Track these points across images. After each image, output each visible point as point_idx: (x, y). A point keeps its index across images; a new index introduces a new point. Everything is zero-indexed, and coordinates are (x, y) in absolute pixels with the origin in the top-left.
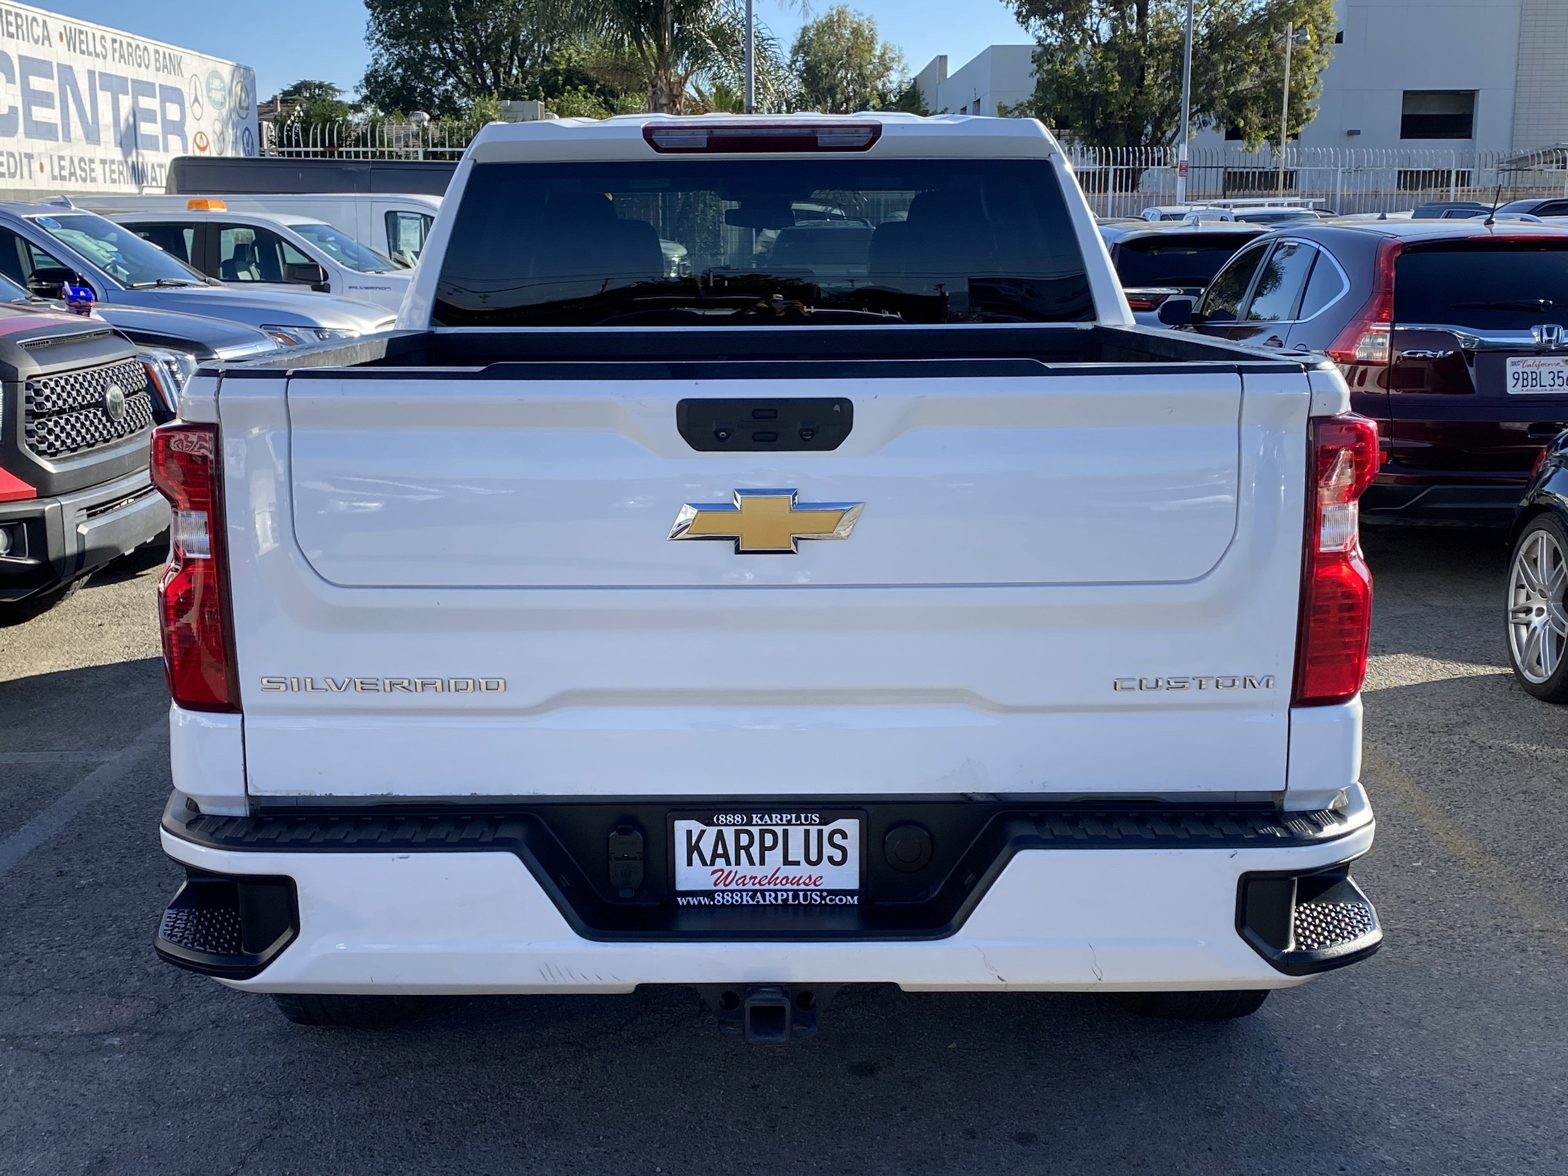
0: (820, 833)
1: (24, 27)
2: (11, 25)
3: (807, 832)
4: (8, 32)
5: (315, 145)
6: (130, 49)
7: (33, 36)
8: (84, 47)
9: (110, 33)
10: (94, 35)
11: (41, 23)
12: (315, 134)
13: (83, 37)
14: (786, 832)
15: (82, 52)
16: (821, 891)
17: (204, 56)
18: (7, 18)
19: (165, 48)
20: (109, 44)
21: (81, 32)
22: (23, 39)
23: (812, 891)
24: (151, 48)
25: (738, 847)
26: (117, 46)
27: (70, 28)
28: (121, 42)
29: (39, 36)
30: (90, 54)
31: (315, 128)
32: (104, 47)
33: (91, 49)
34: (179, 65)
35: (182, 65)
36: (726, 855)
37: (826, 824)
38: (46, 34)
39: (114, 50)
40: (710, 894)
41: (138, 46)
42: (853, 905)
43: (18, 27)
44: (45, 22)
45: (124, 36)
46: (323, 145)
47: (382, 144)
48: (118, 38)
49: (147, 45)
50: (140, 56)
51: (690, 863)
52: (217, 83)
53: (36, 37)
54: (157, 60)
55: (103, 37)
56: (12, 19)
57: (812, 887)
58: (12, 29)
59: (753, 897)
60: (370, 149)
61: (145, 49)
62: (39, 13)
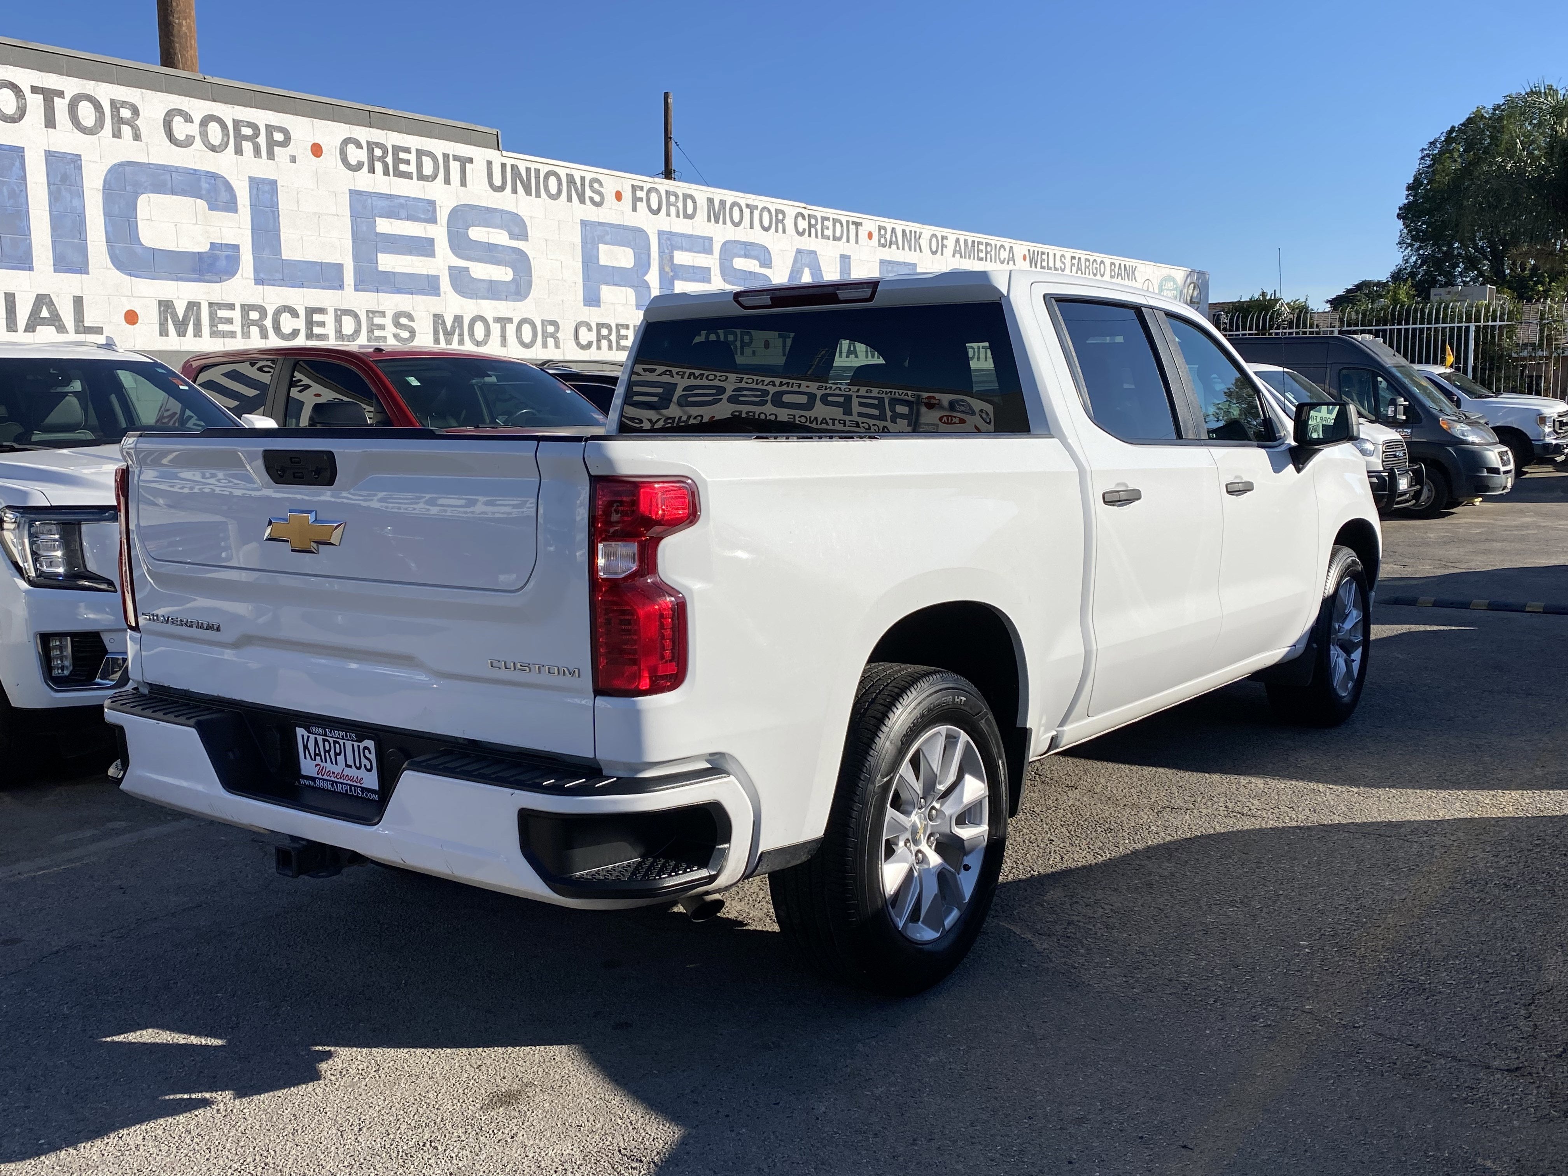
0: (359, 746)
1: (993, 253)
2: (982, 252)
3: (353, 745)
4: (978, 257)
5: (1251, 329)
6: (1087, 263)
7: (999, 258)
8: (1044, 264)
9: (1069, 253)
10: (1055, 254)
11: (1008, 249)
12: (1252, 320)
13: (1045, 257)
14: (344, 743)
15: (1042, 267)
16: (362, 788)
17: (1158, 264)
18: (978, 247)
19: (1118, 260)
20: (1068, 261)
21: (1043, 253)
22: (991, 261)
23: (358, 787)
24: (1108, 262)
25: (325, 751)
26: (1075, 262)
27: (1034, 251)
28: (1079, 258)
29: (1005, 259)
30: (1049, 268)
31: (1253, 317)
32: (1064, 263)
33: (1051, 264)
34: (1133, 273)
35: (1136, 273)
36: (320, 755)
37: (361, 742)
38: (1011, 256)
39: (1072, 265)
40: (313, 779)
41: (1095, 261)
42: (376, 800)
43: (987, 253)
44: (1011, 247)
45: (1082, 254)
46: (1257, 328)
47: (1305, 326)
48: (1077, 256)
49: (1104, 259)
50: (1096, 268)
51: (305, 758)
52: (1170, 285)
53: (1002, 259)
54: (1111, 270)
55: (1063, 256)
56: (982, 247)
57: (359, 784)
58: (982, 255)
59: (332, 785)
60: (1294, 330)
61: (1102, 262)
62: (1007, 242)
